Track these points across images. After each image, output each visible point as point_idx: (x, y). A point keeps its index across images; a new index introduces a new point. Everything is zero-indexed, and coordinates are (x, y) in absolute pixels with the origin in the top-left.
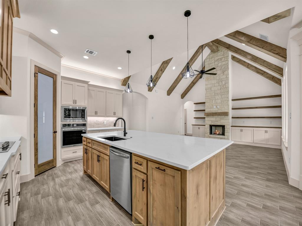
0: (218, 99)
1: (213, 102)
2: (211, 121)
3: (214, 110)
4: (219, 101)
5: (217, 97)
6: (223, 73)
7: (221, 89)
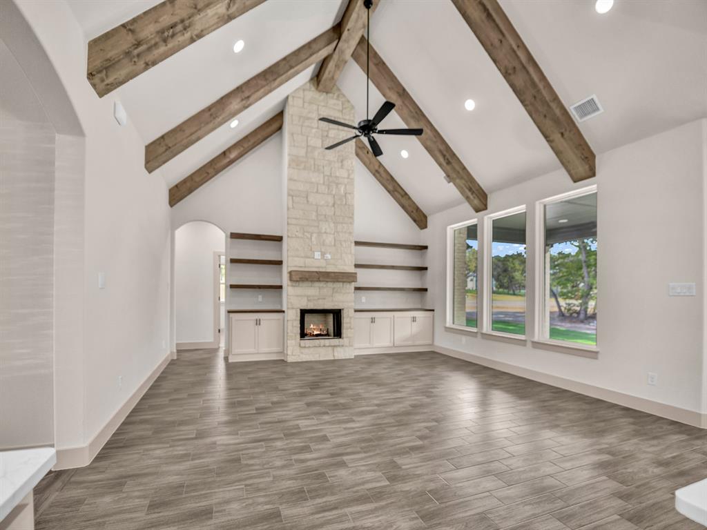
0: (325, 233)
1: (313, 239)
2: (308, 296)
3: (317, 262)
4: (329, 239)
5: (324, 227)
6: (342, 162)
7: (336, 206)
